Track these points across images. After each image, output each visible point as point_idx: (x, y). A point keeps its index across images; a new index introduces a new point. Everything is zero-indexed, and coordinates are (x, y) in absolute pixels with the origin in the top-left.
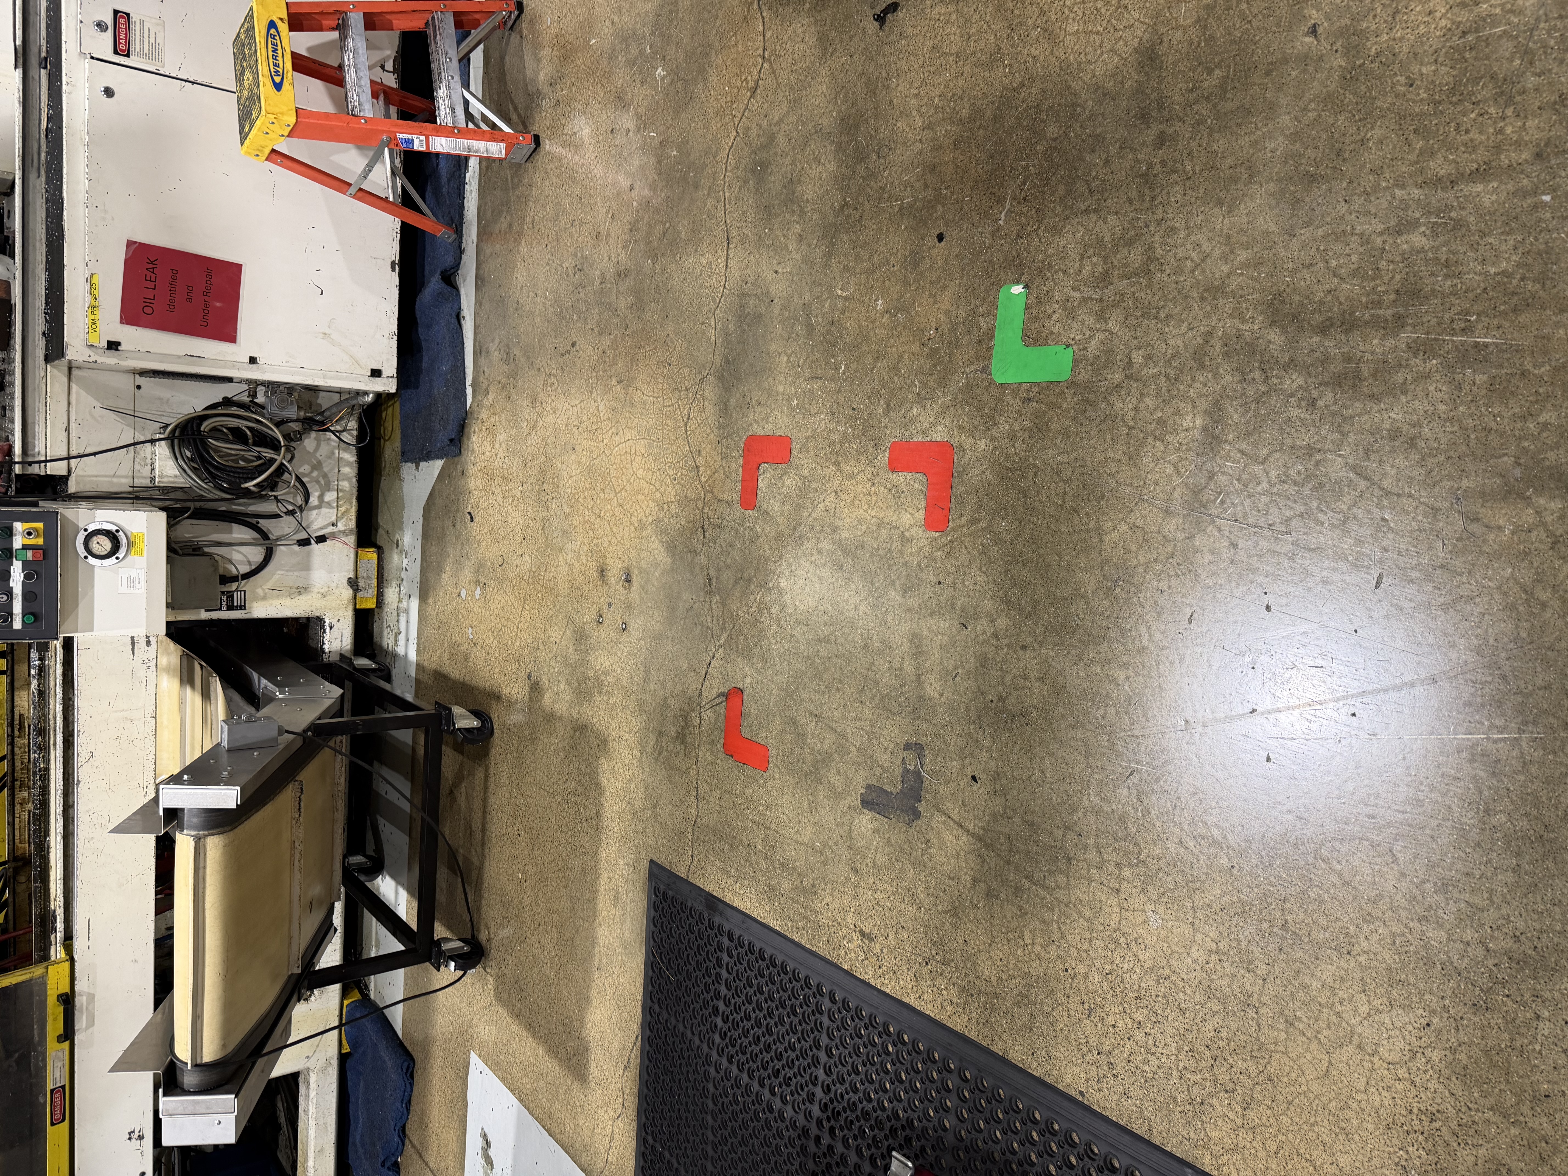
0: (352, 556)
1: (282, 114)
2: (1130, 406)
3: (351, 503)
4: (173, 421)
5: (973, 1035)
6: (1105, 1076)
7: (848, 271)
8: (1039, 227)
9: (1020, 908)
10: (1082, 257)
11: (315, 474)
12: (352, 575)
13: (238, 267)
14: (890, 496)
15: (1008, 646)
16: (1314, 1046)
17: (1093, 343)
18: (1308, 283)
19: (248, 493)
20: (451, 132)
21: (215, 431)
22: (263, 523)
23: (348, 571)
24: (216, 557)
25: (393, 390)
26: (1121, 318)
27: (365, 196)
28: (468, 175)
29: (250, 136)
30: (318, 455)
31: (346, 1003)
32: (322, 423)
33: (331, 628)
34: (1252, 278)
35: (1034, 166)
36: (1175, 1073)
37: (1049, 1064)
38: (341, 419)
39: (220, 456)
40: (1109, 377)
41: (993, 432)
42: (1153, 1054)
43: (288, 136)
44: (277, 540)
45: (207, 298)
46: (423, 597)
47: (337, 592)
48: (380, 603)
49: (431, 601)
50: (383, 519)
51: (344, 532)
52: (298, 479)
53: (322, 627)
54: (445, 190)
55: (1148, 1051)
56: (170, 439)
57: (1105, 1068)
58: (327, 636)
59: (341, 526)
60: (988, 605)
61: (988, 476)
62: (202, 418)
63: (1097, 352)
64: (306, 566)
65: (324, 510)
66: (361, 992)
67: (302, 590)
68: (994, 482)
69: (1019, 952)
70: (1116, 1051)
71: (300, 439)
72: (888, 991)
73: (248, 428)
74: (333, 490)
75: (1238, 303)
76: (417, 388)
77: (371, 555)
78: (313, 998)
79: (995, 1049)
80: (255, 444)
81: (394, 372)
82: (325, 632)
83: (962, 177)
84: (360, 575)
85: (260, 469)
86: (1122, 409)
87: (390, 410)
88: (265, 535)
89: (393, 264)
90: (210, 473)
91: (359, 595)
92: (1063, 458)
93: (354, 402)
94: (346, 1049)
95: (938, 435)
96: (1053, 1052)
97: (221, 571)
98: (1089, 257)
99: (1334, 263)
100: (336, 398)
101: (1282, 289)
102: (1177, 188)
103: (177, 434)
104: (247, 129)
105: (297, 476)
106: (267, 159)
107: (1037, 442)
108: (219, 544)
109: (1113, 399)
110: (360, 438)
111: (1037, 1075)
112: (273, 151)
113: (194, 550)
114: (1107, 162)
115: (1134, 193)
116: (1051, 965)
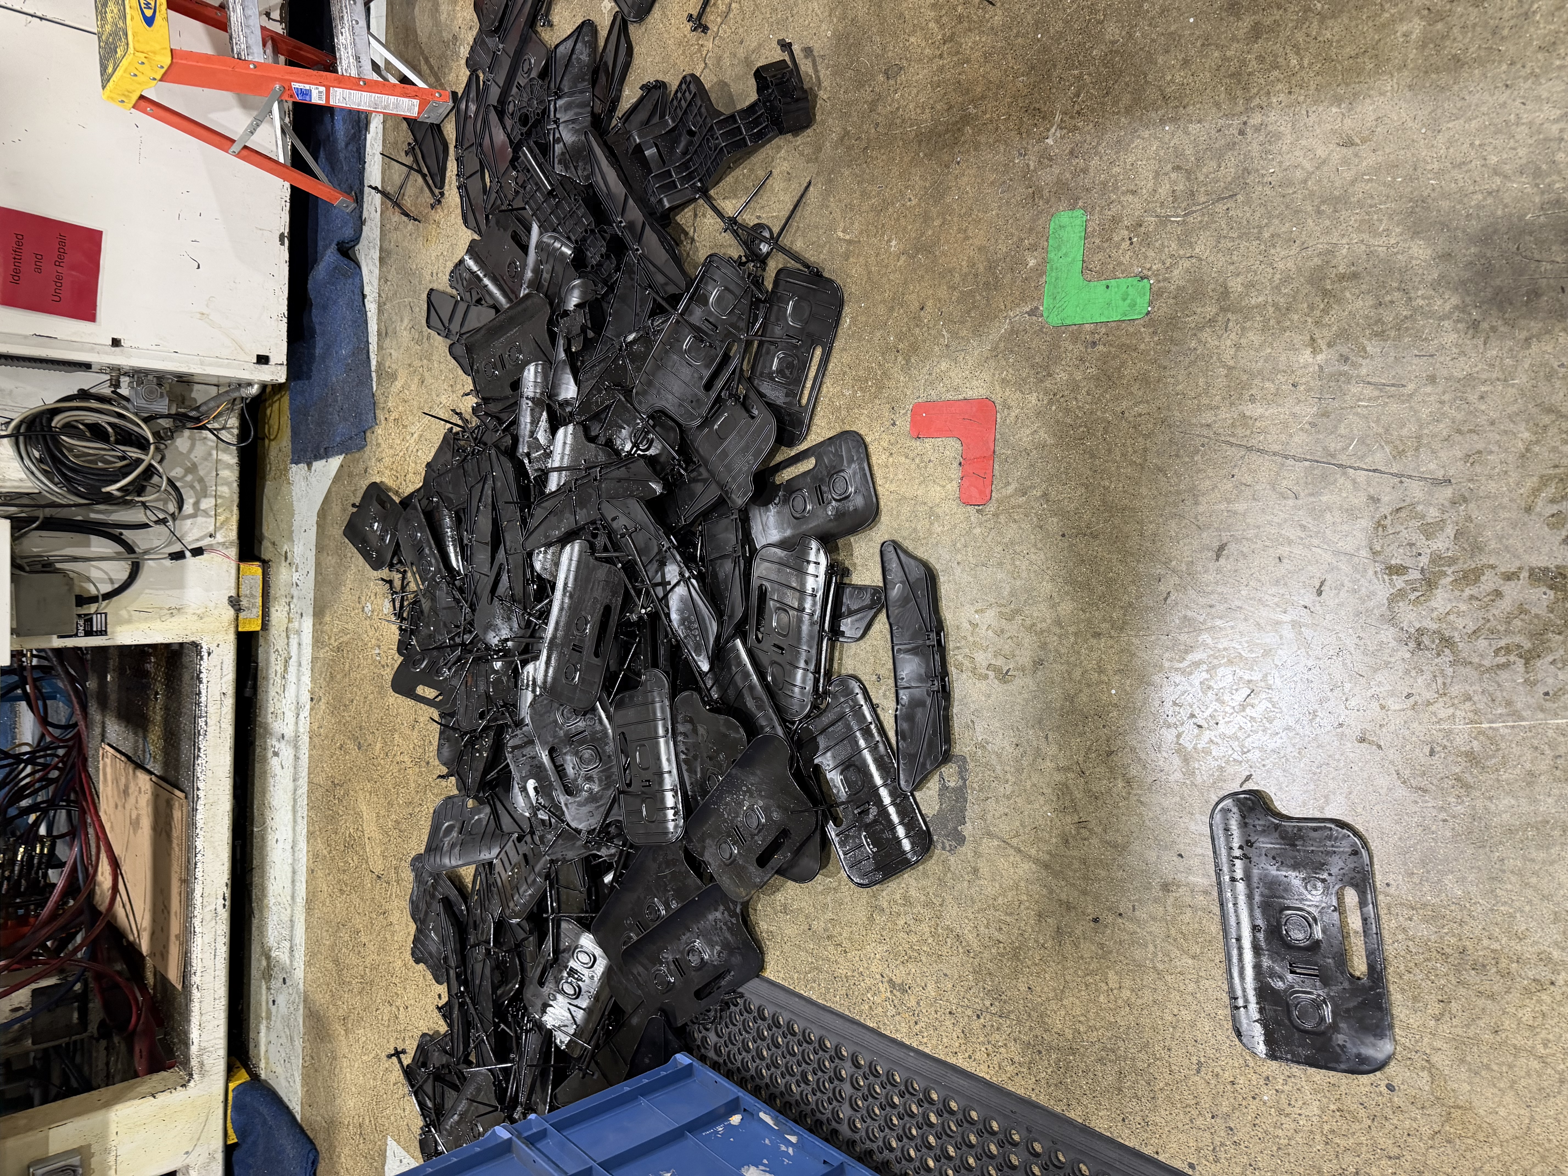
0: (233, 572)
1: (154, 53)
2: (1229, 343)
3: (232, 511)
4: (17, 417)
5: (1042, 1100)
6: (1222, 1144)
7: (852, 210)
8: (1098, 144)
9: (1102, 946)
10: (1157, 174)
11: (189, 478)
12: (233, 593)
13: (100, 233)
14: (913, 466)
15: (1076, 634)
16: (1509, 1098)
17: (1176, 272)
18: (1461, 184)
19: (109, 499)
20: (355, 83)
21: (70, 428)
22: (128, 534)
23: (229, 588)
24: (71, 574)
25: (282, 379)
26: (1212, 242)
27: (250, 154)
28: (369, 137)
29: (114, 78)
30: (192, 456)
31: (232, 1086)
32: (198, 420)
33: (209, 654)
34: (1384, 184)
35: (1090, 74)
36: (1318, 1137)
37: (1146, 1131)
38: (220, 414)
39: (76, 456)
40: (1199, 310)
41: (1047, 384)
42: (1288, 1115)
43: (161, 80)
44: (146, 552)
45: (59, 269)
46: (319, 613)
47: (216, 612)
48: (265, 626)
49: (327, 619)
50: (269, 528)
51: (223, 544)
52: (171, 482)
53: (199, 653)
54: (342, 156)
55: (1281, 1112)
56: (15, 436)
57: (1223, 1134)
58: (204, 664)
59: (220, 538)
60: (1047, 587)
61: (1042, 434)
62: (54, 412)
63: (1181, 283)
64: (180, 584)
65: (200, 520)
66: (249, 1072)
67: (175, 611)
68: (1050, 441)
69: (1102, 998)
70: (1237, 1114)
71: (172, 438)
72: (927, 1051)
73: (109, 424)
74: (211, 496)
75: (1367, 213)
76: (310, 377)
77: (254, 570)
78: (192, 1084)
79: (1072, 1115)
80: (117, 442)
81: (283, 359)
82: (202, 659)
83: (996, 94)
84: (242, 593)
85: (124, 470)
86: (1218, 347)
87: (276, 406)
88: (129, 549)
89: (282, 237)
90: (64, 475)
91: (242, 615)
92: (1141, 408)
93: (236, 395)
94: (233, 1139)
95: (976, 390)
96: (1151, 1118)
97: (77, 591)
98: (1166, 174)
99: (1493, 159)
100: (214, 391)
101: (1425, 194)
102: (1280, 86)
103: (22, 430)
104: (110, 70)
105: (169, 480)
106: (134, 107)
107: (1106, 391)
108: (75, 559)
109: (1205, 335)
110: (243, 434)
111: (1131, 1145)
112: (142, 97)
113: (44, 566)
114: (1186, 62)
115: (1223, 96)
116: (1145, 1012)
